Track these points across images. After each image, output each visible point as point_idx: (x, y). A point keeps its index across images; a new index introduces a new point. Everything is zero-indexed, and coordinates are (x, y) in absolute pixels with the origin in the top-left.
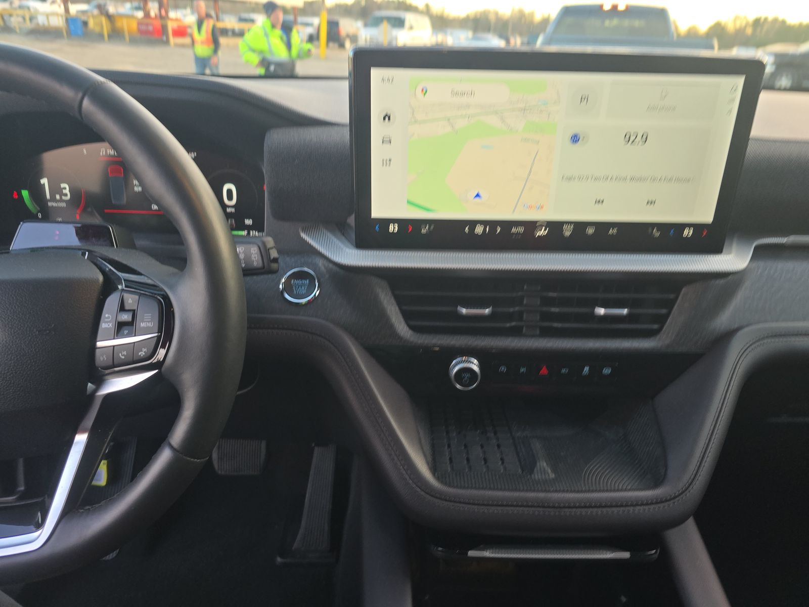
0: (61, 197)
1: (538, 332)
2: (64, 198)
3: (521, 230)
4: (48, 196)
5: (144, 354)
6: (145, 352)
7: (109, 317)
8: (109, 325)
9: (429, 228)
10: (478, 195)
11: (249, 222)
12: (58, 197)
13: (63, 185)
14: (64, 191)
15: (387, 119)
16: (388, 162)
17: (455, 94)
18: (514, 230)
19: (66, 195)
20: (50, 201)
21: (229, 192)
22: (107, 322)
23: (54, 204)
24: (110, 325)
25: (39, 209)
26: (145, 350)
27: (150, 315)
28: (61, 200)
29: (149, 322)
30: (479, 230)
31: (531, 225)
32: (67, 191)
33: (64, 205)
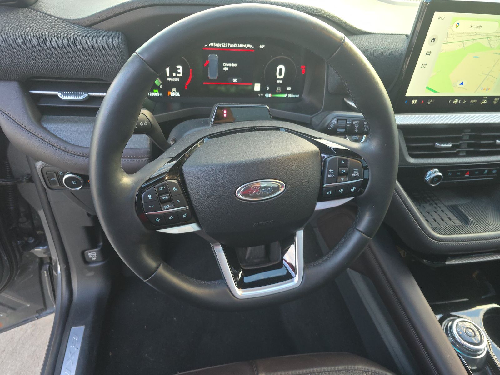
0: (176, 75)
1: (465, 154)
2: (178, 75)
3: (475, 101)
4: (168, 74)
5: (354, 190)
6: (354, 189)
7: (332, 172)
8: (332, 176)
9: (432, 101)
10: (462, 84)
11: (289, 89)
12: (174, 74)
13: (178, 67)
14: (179, 71)
15: (433, 41)
16: (424, 66)
17: (472, 27)
18: (472, 101)
19: (179, 73)
20: (169, 77)
21: (281, 69)
22: (331, 174)
23: (172, 79)
24: (334, 175)
25: (161, 83)
26: (355, 188)
27: (357, 170)
28: (176, 77)
29: (357, 173)
30: (456, 101)
31: (480, 98)
32: (180, 71)
33: (178, 80)
